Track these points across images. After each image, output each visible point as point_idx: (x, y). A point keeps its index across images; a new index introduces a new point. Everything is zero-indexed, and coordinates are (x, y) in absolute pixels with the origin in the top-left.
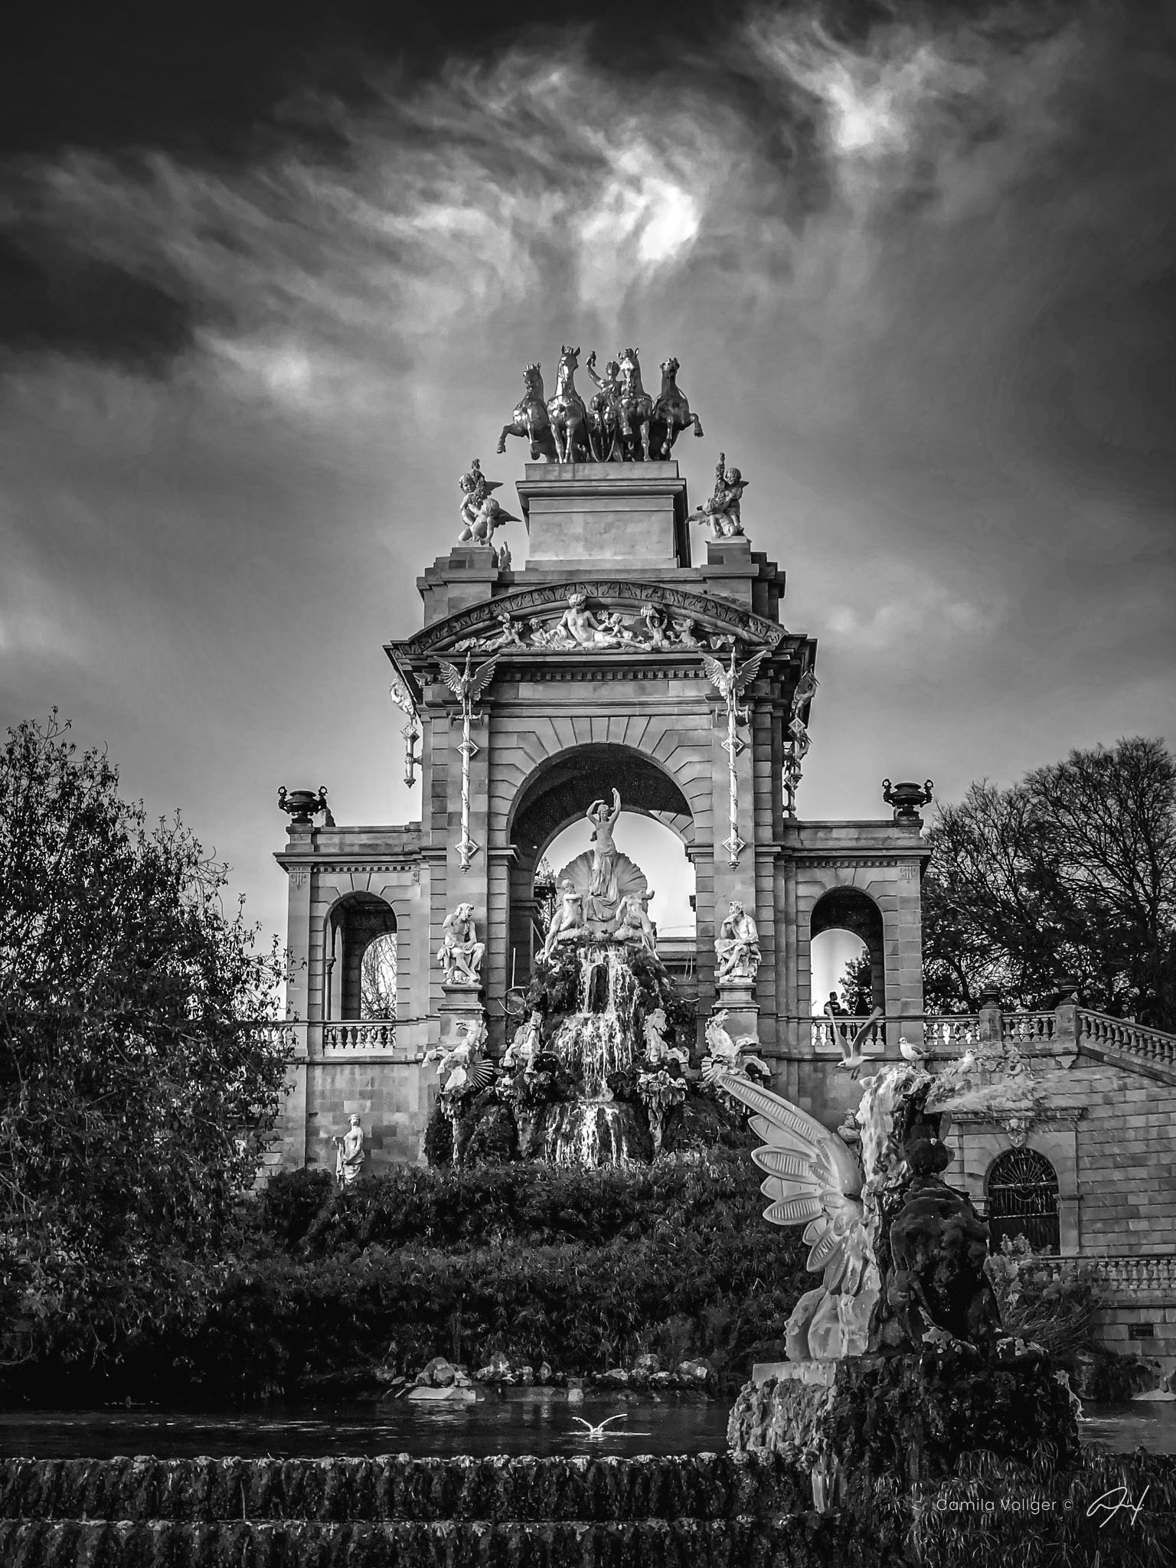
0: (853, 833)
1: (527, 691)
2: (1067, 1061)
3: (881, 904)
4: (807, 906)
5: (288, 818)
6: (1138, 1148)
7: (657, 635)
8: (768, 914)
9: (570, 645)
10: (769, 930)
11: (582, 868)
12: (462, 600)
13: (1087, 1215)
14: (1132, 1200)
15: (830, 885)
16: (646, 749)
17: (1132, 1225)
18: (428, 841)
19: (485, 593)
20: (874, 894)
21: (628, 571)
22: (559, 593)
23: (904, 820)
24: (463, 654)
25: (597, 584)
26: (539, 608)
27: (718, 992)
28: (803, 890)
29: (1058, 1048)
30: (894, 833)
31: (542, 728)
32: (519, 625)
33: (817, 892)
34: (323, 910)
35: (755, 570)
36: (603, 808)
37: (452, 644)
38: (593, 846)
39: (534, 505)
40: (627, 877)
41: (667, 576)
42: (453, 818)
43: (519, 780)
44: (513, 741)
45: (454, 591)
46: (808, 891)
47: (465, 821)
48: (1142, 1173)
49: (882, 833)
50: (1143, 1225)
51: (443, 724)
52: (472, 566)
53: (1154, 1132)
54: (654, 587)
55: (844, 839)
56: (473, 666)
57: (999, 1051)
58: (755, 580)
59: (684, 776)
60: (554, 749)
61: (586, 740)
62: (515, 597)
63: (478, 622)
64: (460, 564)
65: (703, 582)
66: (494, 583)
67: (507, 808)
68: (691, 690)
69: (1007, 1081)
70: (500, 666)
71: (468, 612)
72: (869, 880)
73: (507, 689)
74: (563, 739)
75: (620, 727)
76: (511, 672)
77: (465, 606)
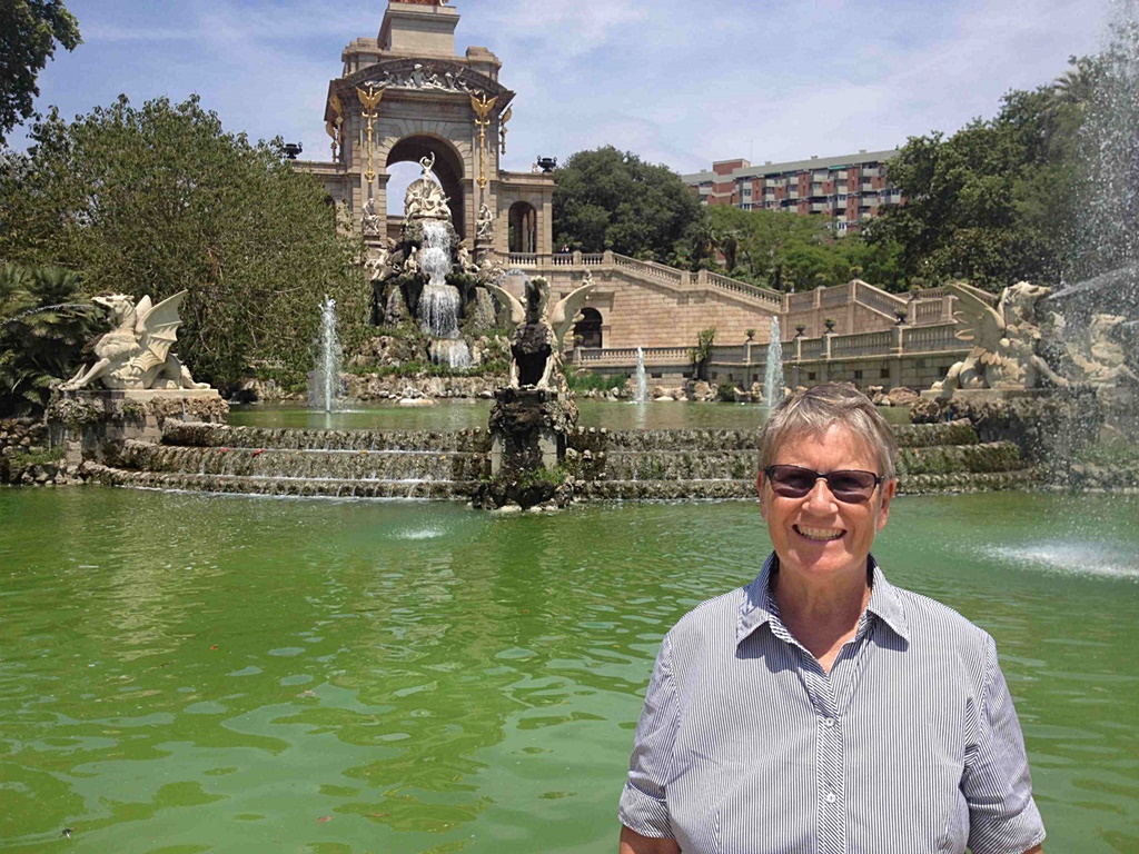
0: (526, 178)
1: (395, 107)
2: (607, 274)
3: (537, 208)
4: (508, 207)
6: (635, 307)
7: (453, 86)
9: (415, 88)
12: (364, 62)
13: (613, 333)
14: (632, 327)
15: (517, 199)
16: (445, 136)
17: (632, 336)
19: (375, 60)
20: (534, 204)
21: (438, 56)
22: (410, 63)
23: (546, 174)
24: (369, 87)
25: (428, 60)
26: (401, 69)
27: (477, 241)
28: (505, 201)
29: (604, 269)
30: (542, 179)
31: (401, 124)
32: (392, 76)
33: (512, 202)
35: (491, 60)
36: (427, 160)
37: (363, 82)
39: (394, 22)
40: (435, 192)
42: (363, 161)
44: (388, 128)
45: (361, 58)
47: (369, 162)
48: (638, 317)
49: (538, 179)
50: (637, 336)
51: (357, 118)
52: (369, 47)
53: (642, 302)
54: (448, 64)
55: (523, 181)
56: (373, 93)
57: (580, 269)
58: (490, 64)
59: (460, 149)
60: (406, 134)
61: (419, 130)
62: (390, 63)
63: (377, 73)
64: (364, 46)
65: (470, 64)
66: (380, 57)
67: (385, 157)
68: (464, 112)
69: (585, 281)
70: (383, 94)
71: (371, 68)
72: (531, 198)
73: (385, 104)
74: (409, 129)
75: (433, 125)
76: (388, 97)
77: (368, 65)
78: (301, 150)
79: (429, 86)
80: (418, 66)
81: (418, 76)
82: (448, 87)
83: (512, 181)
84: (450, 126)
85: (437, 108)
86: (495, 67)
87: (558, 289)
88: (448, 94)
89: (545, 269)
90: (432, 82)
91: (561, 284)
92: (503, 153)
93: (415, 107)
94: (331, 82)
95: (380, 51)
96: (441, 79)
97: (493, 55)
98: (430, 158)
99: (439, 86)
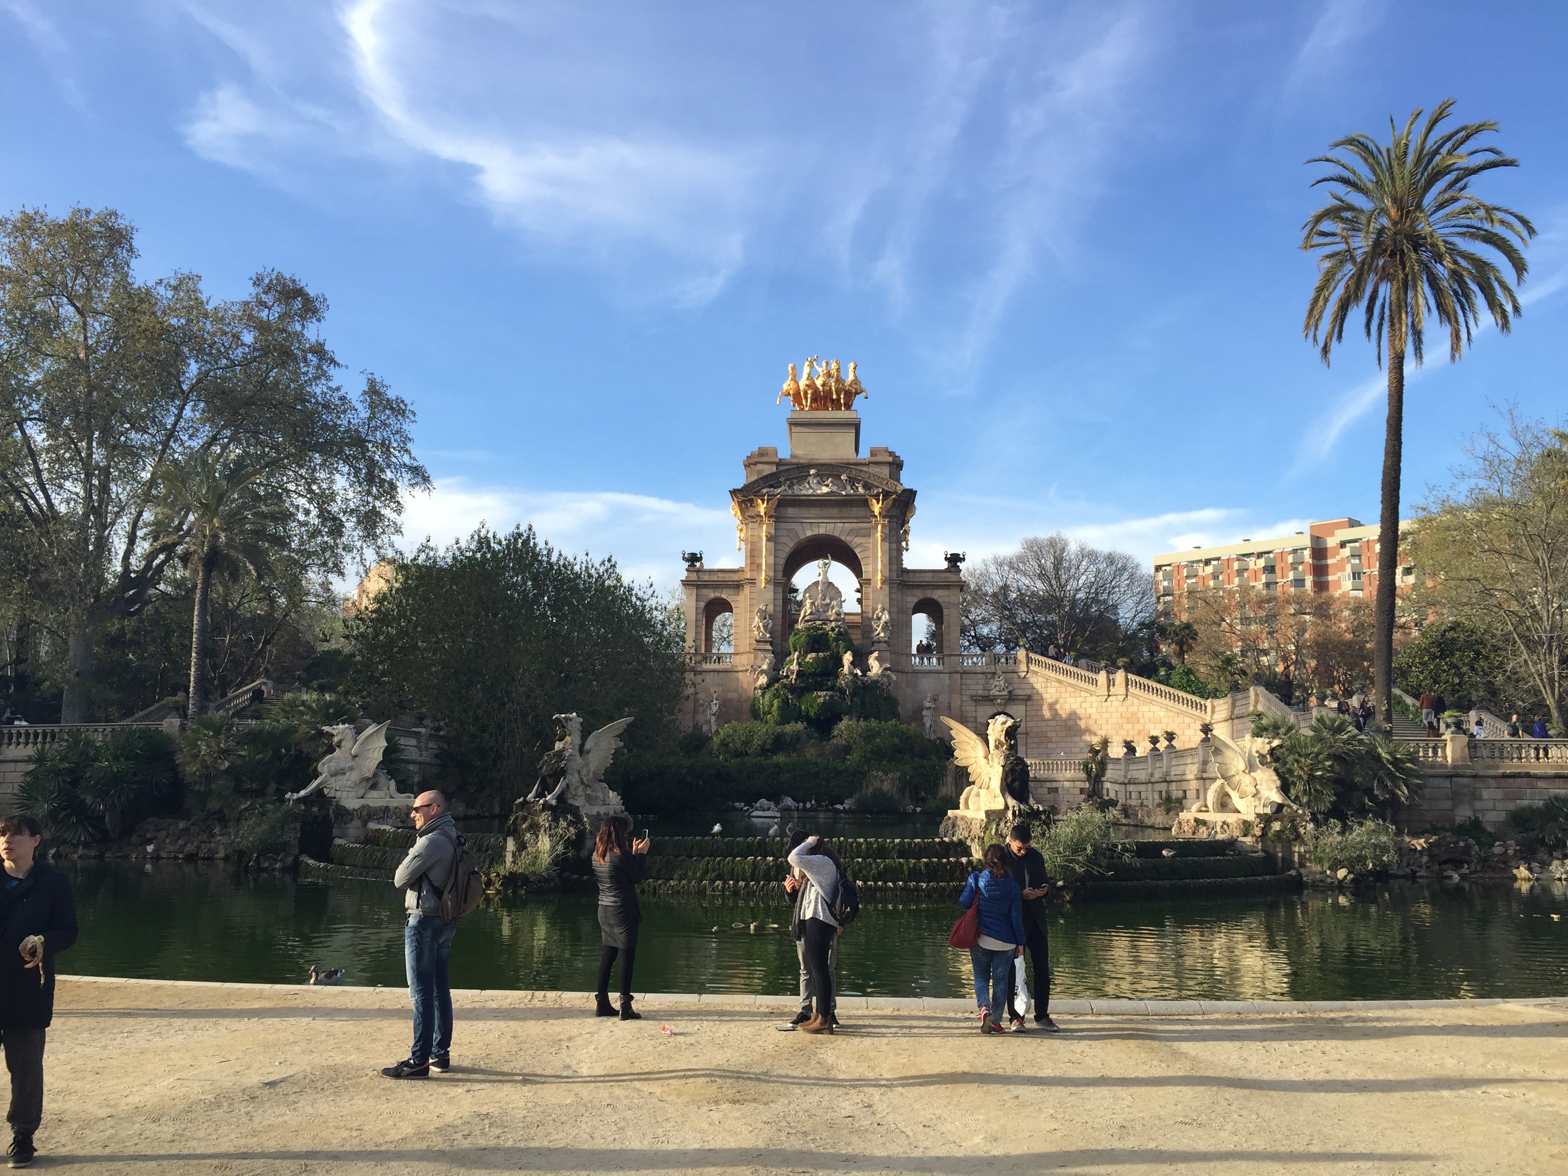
0: (931, 575)
1: (791, 511)
2: (1022, 675)
3: (943, 605)
4: (911, 606)
5: (686, 565)
7: (849, 488)
8: (895, 609)
9: (811, 492)
10: (895, 616)
11: (815, 588)
12: (763, 471)
13: (1029, 740)
14: (1049, 734)
15: (921, 597)
16: (842, 537)
17: (1050, 745)
18: (748, 575)
19: (773, 469)
20: (940, 600)
21: (835, 459)
22: (806, 469)
23: (953, 569)
24: (764, 495)
25: (823, 465)
26: (797, 476)
27: (873, 643)
28: (910, 599)
29: (1018, 669)
30: (948, 575)
31: (798, 528)
32: (788, 483)
33: (916, 600)
34: (702, 605)
35: (891, 459)
36: (822, 562)
37: (759, 491)
38: (820, 579)
39: (794, 429)
40: (833, 593)
41: (851, 462)
42: (759, 566)
43: (788, 548)
44: (785, 533)
45: (760, 467)
46: (912, 599)
47: (764, 567)
48: (1054, 723)
49: (944, 575)
50: (1053, 745)
51: (755, 525)
52: (767, 456)
54: (846, 466)
55: (928, 578)
56: (768, 500)
57: (993, 670)
58: (890, 464)
59: (857, 551)
60: (802, 537)
62: (786, 470)
63: (771, 481)
64: (762, 455)
66: (778, 464)
67: (782, 562)
68: (862, 512)
69: (996, 683)
70: (779, 501)
71: (767, 476)
72: (938, 595)
73: (782, 510)
74: (807, 532)
75: (830, 527)
76: (784, 503)
77: (765, 474)
78: (701, 558)
79: (825, 490)
80: (812, 472)
81: (813, 481)
82: (845, 489)
83: (918, 578)
84: (848, 527)
85: (834, 511)
86: (896, 465)
87: (969, 692)
88: (844, 495)
89: (952, 670)
90: (827, 486)
91: (972, 687)
92: (907, 550)
93: (814, 511)
94: (732, 490)
96: (838, 482)
97: (891, 454)
99: (835, 489)
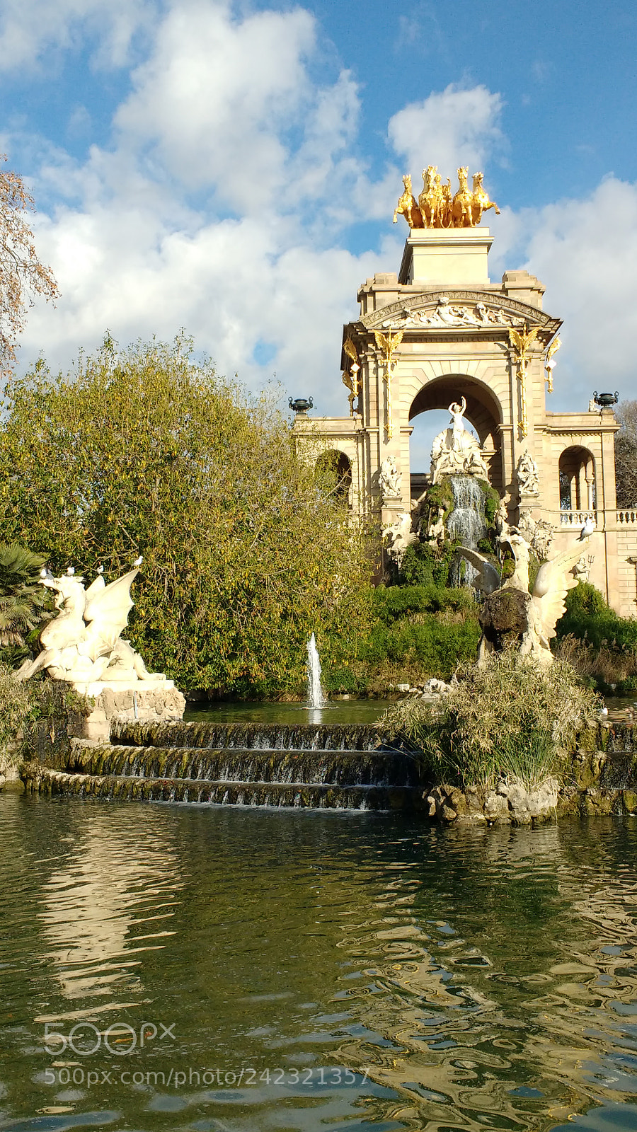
0: (580, 419)
3: (593, 454)
4: (558, 455)
7: (486, 317)
9: (440, 324)
12: (382, 300)
15: (568, 445)
16: (479, 377)
18: (369, 424)
19: (395, 297)
20: (591, 448)
21: (468, 286)
22: (435, 296)
23: (605, 411)
24: (387, 328)
25: (456, 291)
26: (425, 305)
27: (520, 498)
28: (554, 447)
30: (600, 418)
31: (425, 365)
32: (415, 313)
33: (563, 449)
35: (532, 285)
36: (457, 407)
37: (381, 323)
39: (416, 251)
41: (487, 287)
42: (382, 412)
43: (415, 393)
44: (410, 373)
45: (379, 296)
46: (558, 448)
47: (390, 414)
49: (594, 419)
52: (387, 283)
54: (483, 293)
55: (575, 422)
56: (392, 334)
58: (531, 289)
59: (496, 391)
60: (432, 377)
61: (447, 372)
62: (412, 299)
63: (397, 310)
64: (382, 282)
65: (505, 291)
66: (399, 292)
67: (408, 407)
68: (501, 346)
70: (405, 335)
71: (389, 307)
72: (588, 442)
73: (407, 347)
74: (435, 371)
76: (409, 338)
77: (386, 304)
78: (311, 406)
79: (458, 320)
80: (444, 298)
81: (444, 311)
82: (481, 319)
83: (563, 424)
84: (484, 364)
87: (625, 553)
88: (480, 327)
89: (608, 528)
90: (461, 316)
91: (630, 547)
93: (444, 347)
94: (345, 328)
95: (400, 287)
96: (473, 311)
98: (460, 404)
99: (471, 317)
